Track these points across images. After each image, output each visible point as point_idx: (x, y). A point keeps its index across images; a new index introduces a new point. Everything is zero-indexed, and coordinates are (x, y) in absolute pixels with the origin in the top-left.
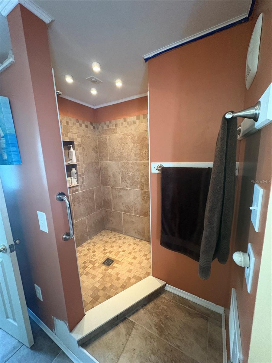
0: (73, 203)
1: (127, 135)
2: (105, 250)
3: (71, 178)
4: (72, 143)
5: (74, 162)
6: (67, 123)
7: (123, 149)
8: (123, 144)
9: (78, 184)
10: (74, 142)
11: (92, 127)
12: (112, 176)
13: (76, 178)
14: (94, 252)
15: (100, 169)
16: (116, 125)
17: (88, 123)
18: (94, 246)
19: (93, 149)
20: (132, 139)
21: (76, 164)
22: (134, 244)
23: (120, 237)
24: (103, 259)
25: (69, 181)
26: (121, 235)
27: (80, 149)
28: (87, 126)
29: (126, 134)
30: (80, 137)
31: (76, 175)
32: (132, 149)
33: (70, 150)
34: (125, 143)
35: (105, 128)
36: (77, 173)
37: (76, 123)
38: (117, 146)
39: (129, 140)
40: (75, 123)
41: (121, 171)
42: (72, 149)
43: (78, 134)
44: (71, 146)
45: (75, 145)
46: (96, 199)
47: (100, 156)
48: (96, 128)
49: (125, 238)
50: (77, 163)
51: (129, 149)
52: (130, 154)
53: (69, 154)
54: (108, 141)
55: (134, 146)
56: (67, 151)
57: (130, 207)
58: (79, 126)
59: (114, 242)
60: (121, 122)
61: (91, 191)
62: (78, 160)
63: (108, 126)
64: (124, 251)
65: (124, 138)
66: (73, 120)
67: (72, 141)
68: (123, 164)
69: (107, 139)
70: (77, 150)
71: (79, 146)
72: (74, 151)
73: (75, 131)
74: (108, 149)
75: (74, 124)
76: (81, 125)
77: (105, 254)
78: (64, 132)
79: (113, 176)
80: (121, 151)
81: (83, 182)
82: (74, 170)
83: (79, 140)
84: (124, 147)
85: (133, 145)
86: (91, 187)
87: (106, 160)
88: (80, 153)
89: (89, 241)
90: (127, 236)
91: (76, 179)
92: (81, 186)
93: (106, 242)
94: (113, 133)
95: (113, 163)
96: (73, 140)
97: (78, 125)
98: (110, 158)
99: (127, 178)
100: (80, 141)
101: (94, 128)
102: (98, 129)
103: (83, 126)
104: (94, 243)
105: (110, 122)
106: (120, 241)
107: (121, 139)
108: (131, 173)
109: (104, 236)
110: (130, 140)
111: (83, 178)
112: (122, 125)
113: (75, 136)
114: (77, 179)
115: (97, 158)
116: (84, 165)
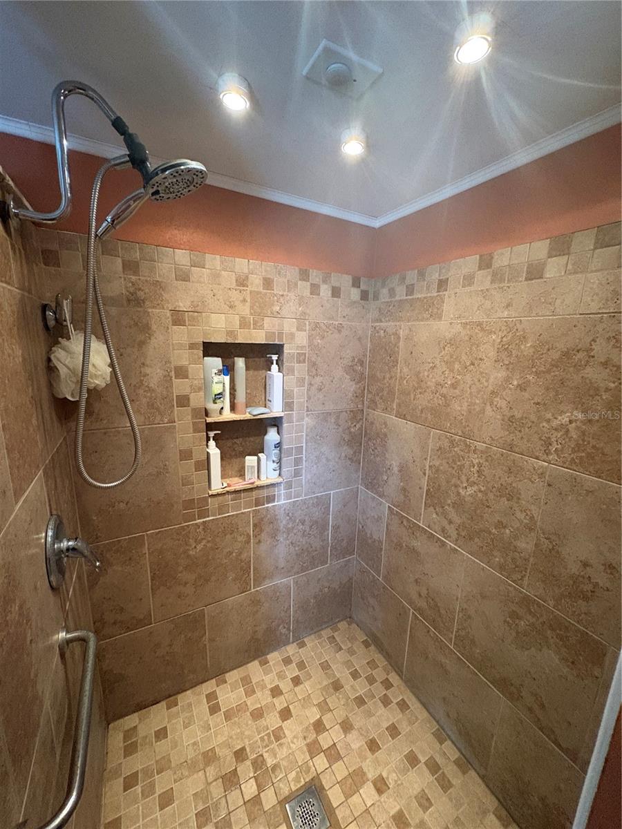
0: (255, 536)
1: (482, 330)
2: (319, 726)
3: (259, 460)
4: (278, 349)
5: (276, 410)
6: (268, 283)
7: (454, 386)
8: (457, 366)
9: (280, 480)
10: (282, 346)
11: (355, 294)
12: (396, 469)
13: (275, 459)
14: (286, 714)
15: (366, 431)
16: (442, 284)
17: (345, 281)
18: (296, 681)
19: (350, 369)
20: (504, 348)
21: (281, 418)
22: (433, 767)
23: (387, 684)
24: (297, 779)
25: (253, 467)
26: (394, 678)
27: (300, 369)
28: (336, 292)
29: (480, 324)
30: (308, 328)
31: (277, 451)
32: (493, 392)
33: (270, 370)
34: (468, 364)
35: (397, 298)
36: (278, 445)
37: (299, 282)
38: (433, 368)
39: (488, 351)
40: (296, 284)
41: (430, 467)
42: (275, 367)
43: (301, 319)
44: (275, 357)
45: (285, 354)
46: (336, 528)
47: (369, 392)
48: (371, 296)
49: (403, 706)
50: (282, 414)
51: (479, 391)
52: (483, 411)
53: (265, 382)
54: (401, 344)
55: (508, 380)
56: (262, 373)
57: (443, 612)
58: (307, 293)
59: (360, 701)
60: (465, 271)
61: (323, 503)
62: (288, 405)
63: (410, 290)
64: (381, 786)
65: (467, 338)
66: (288, 274)
67: (276, 342)
68: (446, 444)
69: (399, 338)
70: (291, 371)
71: (301, 358)
72: (281, 374)
73: (291, 308)
74: (398, 375)
75: (291, 286)
76: (315, 289)
77: (313, 749)
78: (251, 314)
79: (400, 471)
80: (444, 391)
81: (297, 473)
82: (272, 436)
83: (302, 338)
84: (459, 377)
85: (502, 374)
86: (322, 490)
87: (385, 410)
88: (301, 382)
89: (291, 649)
90: (414, 699)
91: (274, 462)
92: (289, 485)
93: (337, 686)
94: (426, 315)
95: (407, 429)
96: (280, 338)
97: (304, 288)
98: (399, 405)
99: (449, 502)
100: (305, 342)
101: (364, 296)
102: (376, 297)
103: (325, 291)
104: (301, 666)
105: (422, 275)
106: (382, 710)
107: (452, 342)
108: (470, 491)
109: (341, 649)
110: (492, 354)
111: (298, 462)
112: (470, 285)
113: (289, 326)
114: (280, 462)
115: (359, 396)
116: (306, 419)
